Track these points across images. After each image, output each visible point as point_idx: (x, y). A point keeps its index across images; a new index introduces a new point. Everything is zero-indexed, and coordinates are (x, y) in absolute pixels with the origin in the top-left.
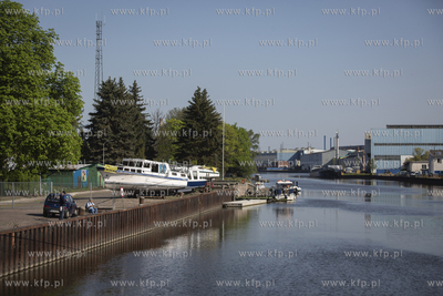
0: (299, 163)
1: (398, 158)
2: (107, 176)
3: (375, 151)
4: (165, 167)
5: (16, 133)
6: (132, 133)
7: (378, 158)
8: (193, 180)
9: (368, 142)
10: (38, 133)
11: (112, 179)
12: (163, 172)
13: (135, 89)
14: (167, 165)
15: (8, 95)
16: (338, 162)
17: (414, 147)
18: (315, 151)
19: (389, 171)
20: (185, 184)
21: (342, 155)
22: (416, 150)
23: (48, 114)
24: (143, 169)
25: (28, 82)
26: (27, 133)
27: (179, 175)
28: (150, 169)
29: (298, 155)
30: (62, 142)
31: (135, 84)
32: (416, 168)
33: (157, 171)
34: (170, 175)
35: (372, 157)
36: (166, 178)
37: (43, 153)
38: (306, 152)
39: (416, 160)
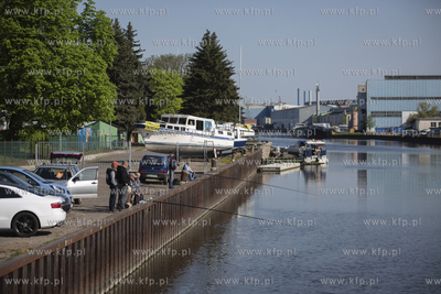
0: (268, 121)
1: (399, 114)
2: (148, 135)
3: (372, 106)
4: (210, 124)
5: (46, 83)
6: (134, 84)
7: (375, 114)
8: (239, 139)
9: (363, 96)
10: (70, 84)
11: (153, 139)
12: (208, 130)
13: (130, 33)
14: (213, 122)
15: (34, 38)
16: (320, 119)
17: (418, 101)
18: (291, 107)
19: (390, 130)
20: (231, 144)
21: (323, 111)
22: (422, 106)
23: (81, 61)
24: (187, 126)
25: (56, 23)
26: (57, 84)
27: (225, 134)
28: (195, 127)
29: (268, 111)
30: (99, 94)
31: (130, 27)
32: (424, 126)
33: (202, 129)
34: (217, 134)
35: (369, 114)
36: (212, 137)
37: (76, 107)
38: (276, 108)
39: (421, 116)
